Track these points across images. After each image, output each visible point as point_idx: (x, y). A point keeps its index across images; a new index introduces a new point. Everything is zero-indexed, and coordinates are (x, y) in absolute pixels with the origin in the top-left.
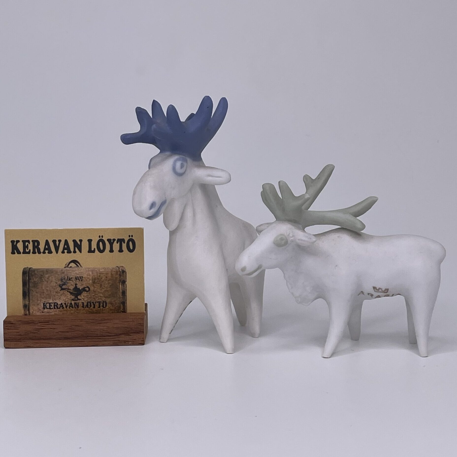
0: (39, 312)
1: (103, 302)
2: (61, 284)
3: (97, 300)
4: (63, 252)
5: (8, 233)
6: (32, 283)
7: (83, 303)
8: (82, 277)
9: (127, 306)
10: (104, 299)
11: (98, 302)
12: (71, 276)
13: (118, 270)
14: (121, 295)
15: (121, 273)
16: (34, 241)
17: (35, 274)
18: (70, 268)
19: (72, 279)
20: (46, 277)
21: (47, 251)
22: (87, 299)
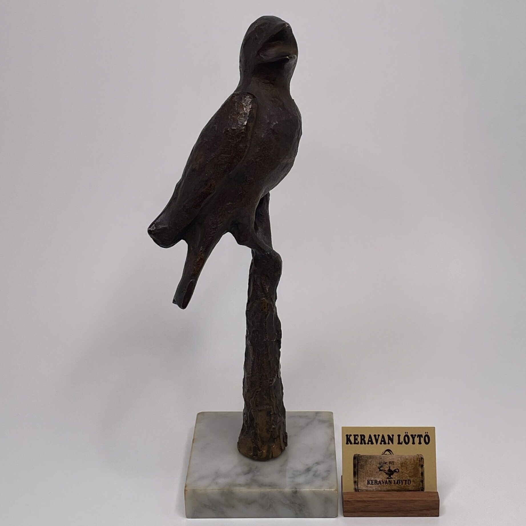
0: (364, 487)
1: (408, 480)
2: (380, 466)
3: (404, 479)
4: (381, 444)
5: (344, 429)
6: (360, 465)
7: (394, 481)
8: (394, 462)
9: (424, 484)
10: (409, 478)
12: (386, 461)
13: (418, 457)
14: (420, 476)
15: (420, 459)
16: (361, 436)
17: (362, 459)
18: (386, 455)
19: (387, 463)
20: (369, 462)
21: (370, 443)
22: (397, 478)
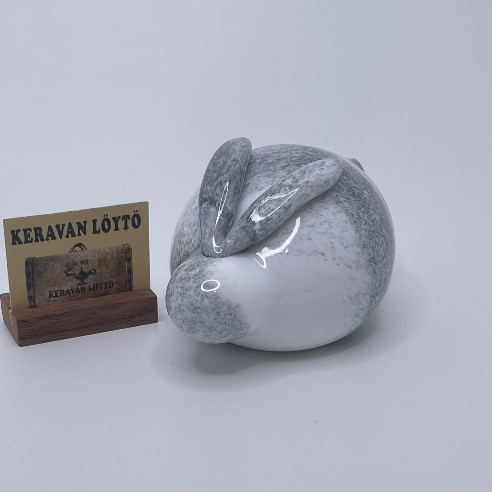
0: (45, 302)
1: (110, 282)
2: (66, 270)
3: (103, 281)
4: (67, 237)
5: (6, 222)
6: (36, 272)
7: (89, 286)
8: (88, 260)
9: (133, 283)
10: (110, 279)
11: (104, 284)
12: (76, 260)
13: (123, 248)
14: (127, 273)
15: (127, 251)
16: (35, 229)
17: (39, 263)
18: (76, 252)
19: (78, 264)
20: (50, 265)
21: (50, 238)
22: (93, 282)
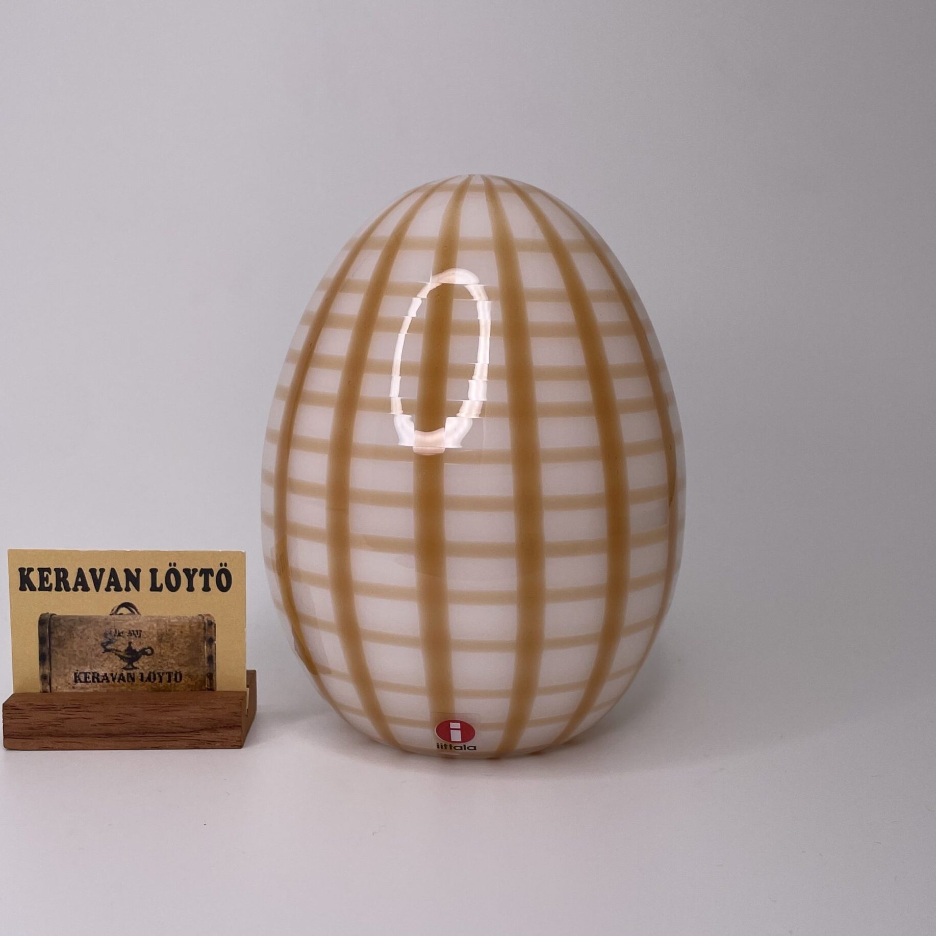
0: (68, 687)
1: (176, 672)
2: (105, 641)
3: (166, 669)
4: (108, 589)
5: (12, 554)
6: (56, 638)
7: (142, 674)
8: (141, 631)
9: (216, 680)
10: (177, 668)
11: (166, 674)
12: (121, 629)
13: (201, 621)
14: (206, 663)
15: (207, 625)
16: (58, 571)
17: (60, 624)
18: (121, 616)
19: (123, 635)
20: (78, 630)
21: (80, 587)
22: (148, 667)
